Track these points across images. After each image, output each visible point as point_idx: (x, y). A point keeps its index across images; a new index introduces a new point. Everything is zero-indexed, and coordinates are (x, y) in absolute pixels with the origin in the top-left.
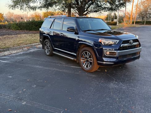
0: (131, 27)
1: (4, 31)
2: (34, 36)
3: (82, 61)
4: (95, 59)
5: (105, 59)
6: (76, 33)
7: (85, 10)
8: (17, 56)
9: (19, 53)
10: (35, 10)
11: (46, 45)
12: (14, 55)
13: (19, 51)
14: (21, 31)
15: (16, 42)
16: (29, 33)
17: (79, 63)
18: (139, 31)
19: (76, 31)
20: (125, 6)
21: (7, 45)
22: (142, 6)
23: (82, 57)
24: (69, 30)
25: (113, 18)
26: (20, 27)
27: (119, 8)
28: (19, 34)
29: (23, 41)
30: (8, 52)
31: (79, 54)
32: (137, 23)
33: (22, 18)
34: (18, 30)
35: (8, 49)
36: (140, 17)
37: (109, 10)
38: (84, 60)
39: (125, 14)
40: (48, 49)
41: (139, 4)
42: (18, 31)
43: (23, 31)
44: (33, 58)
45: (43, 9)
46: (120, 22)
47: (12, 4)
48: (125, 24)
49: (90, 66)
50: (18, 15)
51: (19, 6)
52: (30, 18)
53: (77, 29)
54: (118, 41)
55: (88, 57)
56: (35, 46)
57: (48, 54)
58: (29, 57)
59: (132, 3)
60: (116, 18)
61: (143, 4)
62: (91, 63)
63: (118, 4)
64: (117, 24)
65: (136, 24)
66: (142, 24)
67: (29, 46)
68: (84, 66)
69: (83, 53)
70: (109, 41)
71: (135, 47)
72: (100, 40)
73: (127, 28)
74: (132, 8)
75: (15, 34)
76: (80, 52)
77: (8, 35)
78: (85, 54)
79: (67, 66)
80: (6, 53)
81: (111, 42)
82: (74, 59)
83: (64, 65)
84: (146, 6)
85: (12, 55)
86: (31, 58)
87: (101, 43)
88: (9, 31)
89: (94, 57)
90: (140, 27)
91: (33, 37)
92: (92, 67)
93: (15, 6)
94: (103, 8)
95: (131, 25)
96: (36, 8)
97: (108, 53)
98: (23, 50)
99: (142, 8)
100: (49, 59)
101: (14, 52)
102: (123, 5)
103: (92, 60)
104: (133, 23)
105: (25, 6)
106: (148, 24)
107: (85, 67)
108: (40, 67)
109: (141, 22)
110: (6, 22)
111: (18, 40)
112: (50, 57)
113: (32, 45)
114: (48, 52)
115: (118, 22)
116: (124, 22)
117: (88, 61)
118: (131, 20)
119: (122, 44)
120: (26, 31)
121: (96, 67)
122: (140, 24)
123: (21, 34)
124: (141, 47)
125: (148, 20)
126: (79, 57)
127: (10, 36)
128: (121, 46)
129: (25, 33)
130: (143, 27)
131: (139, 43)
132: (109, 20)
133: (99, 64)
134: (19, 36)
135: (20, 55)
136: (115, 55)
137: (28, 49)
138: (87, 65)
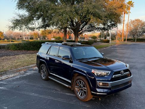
0: (123, 45)
1: (3, 52)
2: (31, 56)
3: (76, 89)
4: (89, 89)
5: (98, 90)
6: (71, 62)
7: (80, 30)
8: (14, 81)
9: (16, 77)
10: (34, 30)
11: (42, 69)
12: (11, 79)
13: (16, 74)
14: (19, 51)
15: (14, 64)
16: (27, 54)
17: (73, 90)
18: (131, 49)
19: (71, 60)
20: (116, 26)
21: (5, 68)
22: (132, 25)
23: (76, 85)
24: (64, 59)
25: (106, 36)
26: (18, 48)
27: (111, 28)
28: (17, 55)
29: (21, 63)
30: (6, 76)
31: (73, 82)
32: (128, 40)
33: (21, 36)
34: (16, 50)
35: (5, 72)
36: (131, 35)
37: (102, 30)
38: (78, 88)
39: (117, 32)
40: (44, 73)
41: (129, 24)
42: (16, 52)
43: (21, 51)
44: (29, 83)
45: (41, 29)
46: (112, 39)
47: (12, 25)
48: (117, 41)
49: (85, 96)
50: (17, 33)
51: (18, 28)
52: (28, 36)
53: (71, 58)
54: (110, 72)
55: (82, 86)
56: (31, 67)
57: (44, 78)
58: (25, 82)
59: (122, 24)
60: (108, 35)
61: (133, 24)
62: (85, 92)
63: (110, 25)
64: (110, 42)
65: (127, 42)
66: (133, 41)
67: (25, 68)
68: (78, 94)
69: (77, 82)
70: (101, 72)
71: (126, 76)
72: (93, 71)
73: (119, 45)
74: (123, 27)
75: (13, 54)
76: (75, 80)
77: (7, 56)
78: (79, 82)
79: (61, 92)
80: (4, 77)
81: (103, 73)
82: (69, 86)
83: (59, 92)
84: (136, 25)
85: (9, 79)
86: (27, 83)
87: (94, 73)
88: (8, 51)
89: (88, 86)
90: (132, 45)
91: (30, 58)
92: (86, 97)
93: (15, 27)
94: (96, 28)
95: (122, 42)
96: (35, 28)
97: (101, 84)
98: (20, 73)
99: (132, 27)
100: (45, 84)
101: (10, 76)
102: (115, 25)
103: (85, 89)
104: (125, 40)
105: (24, 27)
106: (139, 41)
107: (80, 96)
108: (36, 95)
109: (132, 39)
110: (6, 39)
111: (15, 61)
112: (46, 81)
113: (29, 67)
114: (43, 76)
115: (110, 39)
116: (117, 39)
117: (82, 90)
118: (123, 38)
119: (114, 75)
120: (24, 51)
121: (90, 97)
122: (132, 41)
123: (19, 55)
124: (132, 76)
125: (139, 38)
126: (73, 85)
127: (8, 57)
128: (113, 77)
129: (23, 54)
130: (134, 44)
131: (130, 72)
132: (102, 38)
133: (92, 94)
134: (17, 56)
135: (17, 80)
136: (108, 86)
137: (25, 72)
138: (81, 94)
